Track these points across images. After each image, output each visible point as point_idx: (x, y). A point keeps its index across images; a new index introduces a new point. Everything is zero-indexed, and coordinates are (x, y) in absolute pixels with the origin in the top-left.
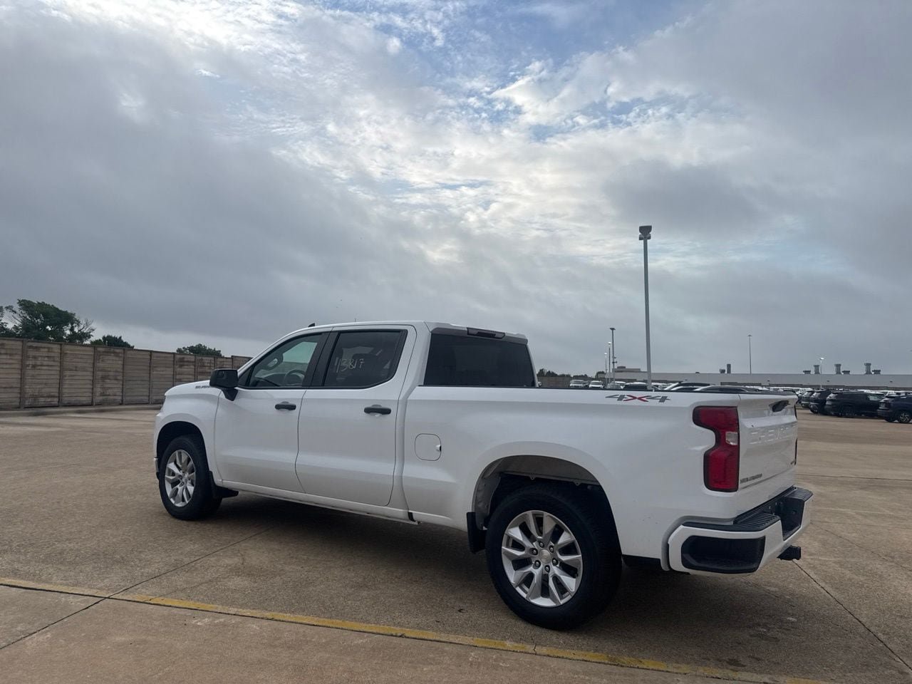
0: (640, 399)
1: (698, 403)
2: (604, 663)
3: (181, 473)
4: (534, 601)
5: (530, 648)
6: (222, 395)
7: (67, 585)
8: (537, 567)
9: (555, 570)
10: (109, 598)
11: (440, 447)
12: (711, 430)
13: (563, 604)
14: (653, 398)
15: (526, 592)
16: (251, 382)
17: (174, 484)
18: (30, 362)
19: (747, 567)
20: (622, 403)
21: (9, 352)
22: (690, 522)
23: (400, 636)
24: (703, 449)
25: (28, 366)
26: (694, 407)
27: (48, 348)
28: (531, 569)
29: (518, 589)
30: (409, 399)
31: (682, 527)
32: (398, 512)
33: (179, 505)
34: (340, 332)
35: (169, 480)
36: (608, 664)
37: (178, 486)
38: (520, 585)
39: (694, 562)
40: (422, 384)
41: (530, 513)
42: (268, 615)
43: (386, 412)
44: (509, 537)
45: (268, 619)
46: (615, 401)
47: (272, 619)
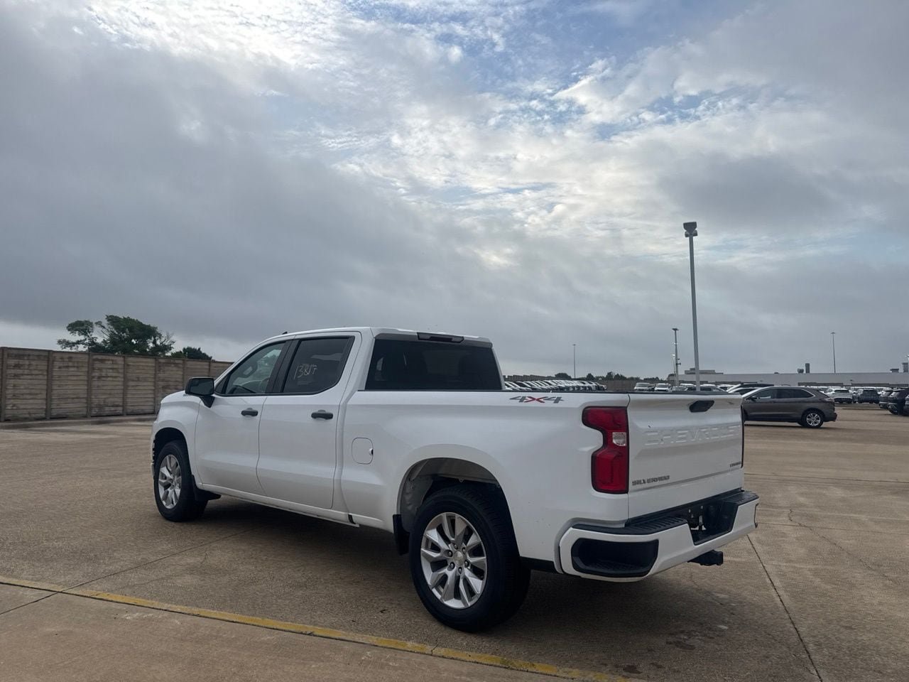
0: (538, 400)
1: (586, 403)
2: (495, 666)
3: (171, 477)
4: (447, 603)
5: (428, 649)
6: (202, 403)
7: (32, 580)
8: (451, 569)
9: (467, 572)
10: (61, 592)
11: (372, 451)
12: (600, 431)
13: (471, 606)
14: (549, 399)
15: (440, 593)
16: (228, 389)
17: (167, 486)
18: (96, 374)
19: (639, 571)
20: (523, 404)
21: (76, 365)
22: (579, 524)
23: (309, 634)
24: (590, 451)
25: (93, 377)
26: (584, 407)
27: (112, 360)
28: (445, 570)
29: (434, 591)
30: (349, 403)
31: (571, 529)
32: (339, 515)
33: (168, 507)
34: (301, 340)
35: (161, 483)
36: (499, 666)
37: (169, 489)
38: (436, 587)
39: (582, 566)
40: (364, 389)
41: (444, 515)
42: (196, 611)
43: (329, 416)
44: (428, 540)
45: (194, 615)
46: (516, 403)
47: (198, 615)
